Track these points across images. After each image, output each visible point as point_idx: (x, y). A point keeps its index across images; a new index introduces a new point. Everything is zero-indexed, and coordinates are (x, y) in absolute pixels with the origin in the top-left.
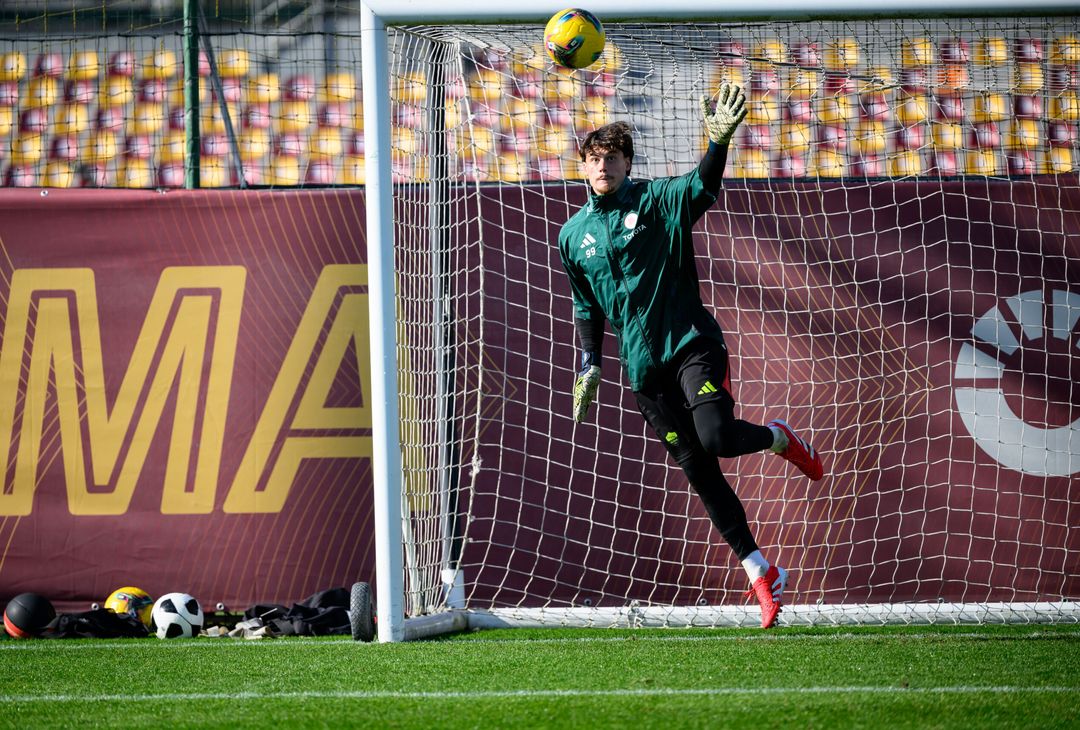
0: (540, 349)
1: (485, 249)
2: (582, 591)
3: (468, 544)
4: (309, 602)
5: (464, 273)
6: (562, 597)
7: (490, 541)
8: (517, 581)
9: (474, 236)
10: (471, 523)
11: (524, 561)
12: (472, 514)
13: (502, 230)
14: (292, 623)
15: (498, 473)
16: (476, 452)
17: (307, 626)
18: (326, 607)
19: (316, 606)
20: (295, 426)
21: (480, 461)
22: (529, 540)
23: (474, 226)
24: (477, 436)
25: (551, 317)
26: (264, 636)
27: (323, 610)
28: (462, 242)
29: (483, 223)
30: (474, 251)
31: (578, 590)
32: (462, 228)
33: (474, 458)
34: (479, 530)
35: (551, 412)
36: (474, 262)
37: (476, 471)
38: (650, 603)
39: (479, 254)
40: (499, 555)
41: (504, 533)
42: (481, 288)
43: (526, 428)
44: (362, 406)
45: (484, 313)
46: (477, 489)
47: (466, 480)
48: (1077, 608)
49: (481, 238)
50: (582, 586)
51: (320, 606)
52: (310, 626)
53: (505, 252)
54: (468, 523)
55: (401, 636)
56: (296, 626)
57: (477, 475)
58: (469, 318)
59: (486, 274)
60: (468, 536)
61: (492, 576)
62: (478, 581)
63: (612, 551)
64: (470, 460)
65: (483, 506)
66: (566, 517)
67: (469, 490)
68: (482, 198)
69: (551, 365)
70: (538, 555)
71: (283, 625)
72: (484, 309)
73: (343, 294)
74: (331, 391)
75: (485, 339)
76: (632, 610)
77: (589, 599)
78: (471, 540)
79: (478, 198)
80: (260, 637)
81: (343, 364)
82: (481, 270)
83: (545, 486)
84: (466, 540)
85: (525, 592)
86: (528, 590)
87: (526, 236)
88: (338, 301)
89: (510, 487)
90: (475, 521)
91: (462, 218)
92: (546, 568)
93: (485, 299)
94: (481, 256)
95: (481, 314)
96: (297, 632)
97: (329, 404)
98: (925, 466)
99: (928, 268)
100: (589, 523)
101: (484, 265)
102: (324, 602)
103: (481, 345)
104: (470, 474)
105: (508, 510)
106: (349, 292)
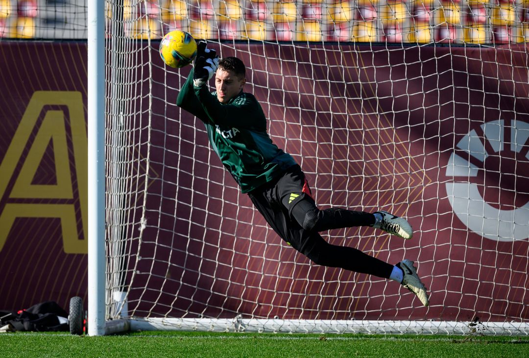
0: (187, 149)
1: (153, 83)
2: (209, 307)
3: (136, 275)
4: (32, 310)
5: (139, 98)
6: (195, 311)
7: (151, 273)
8: (166, 299)
9: (146, 75)
10: (139, 261)
11: (171, 287)
12: (140, 255)
13: (164, 71)
14: (23, 323)
15: (157, 229)
16: (143, 215)
17: (33, 325)
18: (44, 314)
19: (37, 313)
20: (12, 196)
21: (146, 220)
22: (175, 273)
23: (146, 68)
24: (144, 205)
25: (195, 128)
26: (7, 331)
27: (42, 315)
28: (139, 78)
29: (152, 66)
30: (146, 84)
31: (205, 306)
32: (139, 69)
33: (142, 218)
34: (144, 266)
35: (193, 190)
36: (146, 91)
37: (143, 227)
38: (253, 316)
39: (149, 86)
40: (155, 283)
41: (160, 268)
42: (150, 108)
43: (176, 200)
44: (56, 184)
45: (151, 124)
46: (143, 239)
47: (137, 233)
48: (527, 326)
49: (151, 76)
50: (209, 303)
51: (39, 313)
52: (35, 325)
53: (166, 86)
54: (137, 261)
55: (104, 332)
56: (26, 325)
57: (144, 230)
58: (142, 128)
59: (153, 99)
60: (137, 270)
61: (151, 296)
62: (141, 299)
63: (230, 282)
64: (139, 220)
65: (147, 250)
66: (201, 259)
67: (138, 240)
68: (152, 50)
69: (194, 159)
70: (181, 283)
71: (17, 324)
72: (151, 122)
73: (46, 111)
74: (36, 174)
75: (151, 142)
76: (238, 321)
77: (212, 313)
78: (138, 272)
79: (150, 49)
80: (5, 331)
81: (45, 156)
82: (150, 97)
83: (188, 239)
84: (135, 272)
85: (172, 306)
86: (173, 306)
87: (180, 75)
88: (43, 115)
89: (165, 238)
90: (142, 260)
91: (139, 62)
92: (186, 291)
93: (152, 116)
94: (150, 88)
95: (149, 125)
96: (26, 329)
97: (35, 182)
98: (436, 231)
99: (440, 104)
100: (216, 263)
101: (152, 93)
102: (42, 310)
103: (149, 145)
104: (139, 229)
105: (163, 254)
106: (50, 109)
